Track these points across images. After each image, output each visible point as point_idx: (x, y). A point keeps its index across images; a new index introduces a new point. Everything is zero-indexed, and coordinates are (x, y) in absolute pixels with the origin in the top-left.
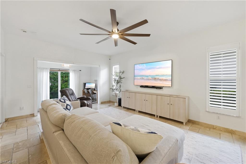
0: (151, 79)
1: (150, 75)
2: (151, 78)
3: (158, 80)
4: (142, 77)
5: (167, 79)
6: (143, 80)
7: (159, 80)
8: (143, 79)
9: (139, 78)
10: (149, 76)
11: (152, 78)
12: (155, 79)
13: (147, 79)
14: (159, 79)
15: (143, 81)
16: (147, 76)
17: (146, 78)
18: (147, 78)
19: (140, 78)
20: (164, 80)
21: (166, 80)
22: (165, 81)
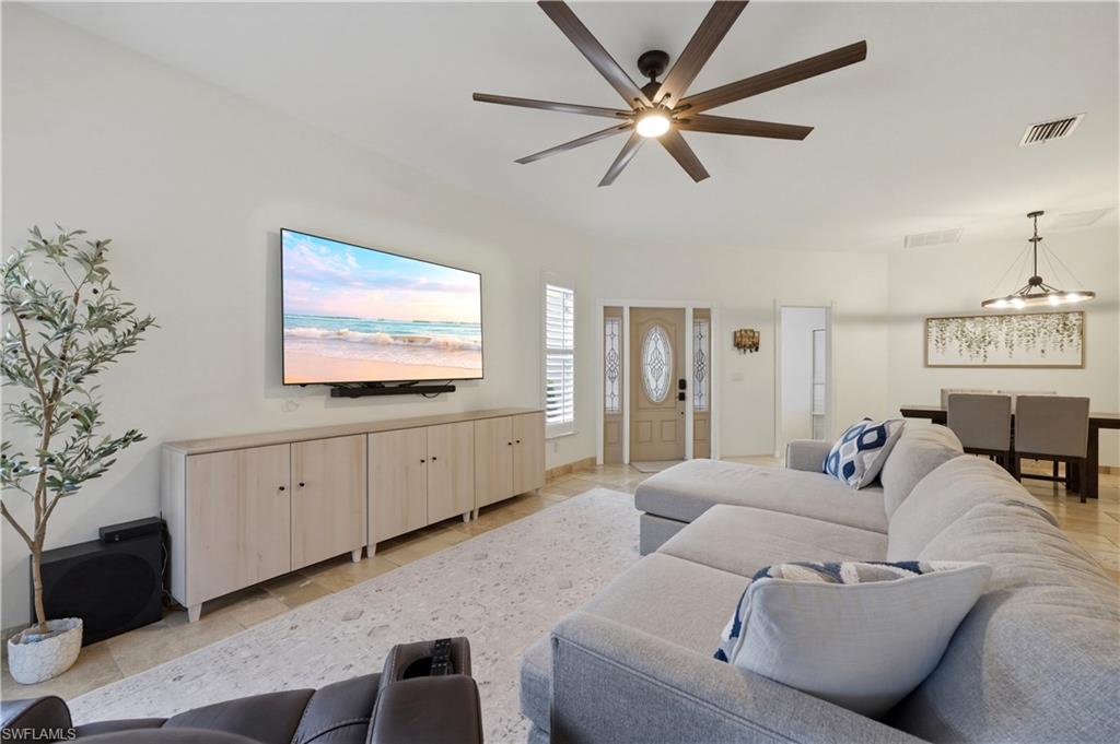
0: (389, 344)
1: (381, 321)
2: (386, 336)
3: (424, 347)
4: (339, 330)
5: (466, 342)
6: (344, 346)
7: (431, 347)
8: (341, 339)
9: (315, 331)
10: (380, 327)
11: (395, 338)
12: (411, 343)
13: (364, 342)
14: (428, 344)
15: (340, 352)
16: (366, 325)
17: (360, 335)
18: (369, 334)
19: (323, 335)
20: (454, 346)
21: (462, 348)
22: (457, 353)
